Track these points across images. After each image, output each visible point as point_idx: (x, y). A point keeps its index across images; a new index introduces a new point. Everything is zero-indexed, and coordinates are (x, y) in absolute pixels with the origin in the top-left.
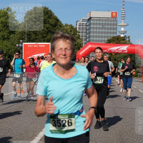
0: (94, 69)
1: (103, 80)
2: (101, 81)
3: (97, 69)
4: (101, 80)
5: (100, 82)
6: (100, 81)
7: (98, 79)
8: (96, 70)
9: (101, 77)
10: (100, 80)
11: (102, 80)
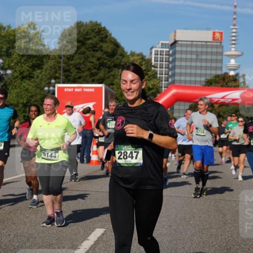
1: (141, 152)
2: (136, 158)
4: (134, 155)
5: (134, 161)
6: (132, 157)
7: (129, 152)
10: (131, 153)
11: (138, 153)
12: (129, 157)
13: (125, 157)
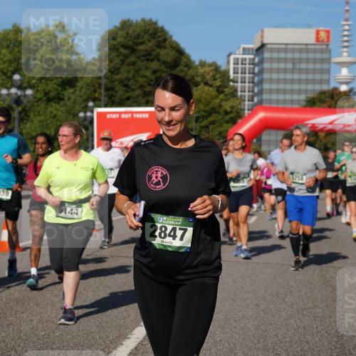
0: (150, 178)
1: (190, 230)
2: (182, 239)
3: (164, 178)
4: (179, 233)
5: (177, 243)
6: (174, 237)
7: (169, 228)
8: (158, 183)
9: (180, 220)
10: (174, 229)
11: (185, 231)
12: (170, 235)
13: (163, 235)
